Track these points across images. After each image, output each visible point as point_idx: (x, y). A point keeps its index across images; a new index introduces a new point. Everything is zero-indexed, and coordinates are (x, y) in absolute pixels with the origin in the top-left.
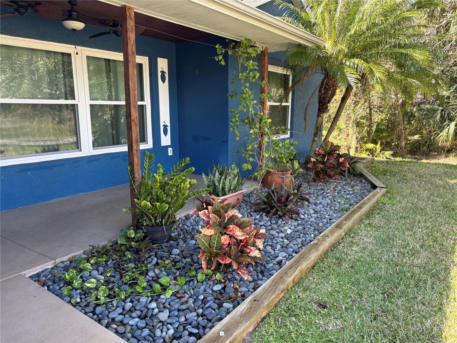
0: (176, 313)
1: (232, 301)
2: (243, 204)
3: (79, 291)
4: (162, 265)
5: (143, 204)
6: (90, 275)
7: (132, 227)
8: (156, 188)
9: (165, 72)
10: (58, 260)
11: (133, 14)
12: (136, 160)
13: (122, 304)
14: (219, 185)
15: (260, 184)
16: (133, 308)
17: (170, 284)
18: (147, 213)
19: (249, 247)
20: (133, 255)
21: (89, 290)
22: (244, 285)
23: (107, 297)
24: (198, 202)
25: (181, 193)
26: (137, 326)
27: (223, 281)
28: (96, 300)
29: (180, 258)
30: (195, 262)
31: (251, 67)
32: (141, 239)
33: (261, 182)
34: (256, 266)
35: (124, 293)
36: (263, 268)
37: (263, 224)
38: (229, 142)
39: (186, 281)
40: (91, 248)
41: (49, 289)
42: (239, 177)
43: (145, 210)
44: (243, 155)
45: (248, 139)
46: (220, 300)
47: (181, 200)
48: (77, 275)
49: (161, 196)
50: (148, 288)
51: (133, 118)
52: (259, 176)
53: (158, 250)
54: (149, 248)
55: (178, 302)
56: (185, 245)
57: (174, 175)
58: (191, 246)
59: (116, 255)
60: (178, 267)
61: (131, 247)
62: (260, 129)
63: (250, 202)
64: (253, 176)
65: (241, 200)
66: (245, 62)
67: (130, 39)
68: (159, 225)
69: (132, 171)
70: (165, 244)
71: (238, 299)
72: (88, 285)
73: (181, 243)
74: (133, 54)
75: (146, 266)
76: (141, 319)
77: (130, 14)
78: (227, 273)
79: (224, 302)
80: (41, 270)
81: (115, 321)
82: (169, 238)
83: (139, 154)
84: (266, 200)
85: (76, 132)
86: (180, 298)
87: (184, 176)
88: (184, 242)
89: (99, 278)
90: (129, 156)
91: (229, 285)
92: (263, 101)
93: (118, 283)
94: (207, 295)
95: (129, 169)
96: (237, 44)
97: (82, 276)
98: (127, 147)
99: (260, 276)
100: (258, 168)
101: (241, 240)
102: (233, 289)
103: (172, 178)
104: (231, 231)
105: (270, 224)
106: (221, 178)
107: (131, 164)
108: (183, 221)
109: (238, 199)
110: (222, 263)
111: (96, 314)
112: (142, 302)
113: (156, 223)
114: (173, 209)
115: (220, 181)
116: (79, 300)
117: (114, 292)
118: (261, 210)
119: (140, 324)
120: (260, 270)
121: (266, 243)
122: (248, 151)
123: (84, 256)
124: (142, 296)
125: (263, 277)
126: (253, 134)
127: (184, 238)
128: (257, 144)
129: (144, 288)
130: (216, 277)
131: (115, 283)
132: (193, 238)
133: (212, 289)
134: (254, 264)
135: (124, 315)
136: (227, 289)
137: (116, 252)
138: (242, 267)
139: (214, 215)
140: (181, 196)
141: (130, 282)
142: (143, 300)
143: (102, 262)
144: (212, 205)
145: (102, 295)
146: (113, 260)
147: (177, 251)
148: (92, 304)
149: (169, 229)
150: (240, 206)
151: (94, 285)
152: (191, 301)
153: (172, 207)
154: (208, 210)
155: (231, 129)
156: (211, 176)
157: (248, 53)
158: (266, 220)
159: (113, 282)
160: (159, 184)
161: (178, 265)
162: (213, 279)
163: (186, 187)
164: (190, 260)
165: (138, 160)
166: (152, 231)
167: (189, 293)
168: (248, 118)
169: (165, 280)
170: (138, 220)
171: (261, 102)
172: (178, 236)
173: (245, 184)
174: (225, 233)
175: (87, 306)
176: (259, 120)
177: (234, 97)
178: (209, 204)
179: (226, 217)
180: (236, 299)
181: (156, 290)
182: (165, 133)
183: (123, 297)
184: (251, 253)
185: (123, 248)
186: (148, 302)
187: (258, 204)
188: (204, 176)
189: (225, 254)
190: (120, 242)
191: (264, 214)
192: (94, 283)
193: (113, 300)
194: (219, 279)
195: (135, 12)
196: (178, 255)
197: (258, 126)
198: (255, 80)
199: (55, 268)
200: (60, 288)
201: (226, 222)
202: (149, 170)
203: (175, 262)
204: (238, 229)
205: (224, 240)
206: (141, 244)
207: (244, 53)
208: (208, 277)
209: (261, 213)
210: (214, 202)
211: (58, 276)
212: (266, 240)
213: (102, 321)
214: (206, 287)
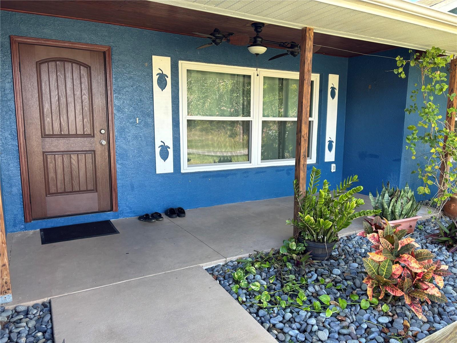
0: (337, 336)
1: (400, 338)
2: (416, 232)
3: (244, 291)
4: (322, 283)
5: (306, 218)
6: (254, 278)
7: (294, 240)
8: (321, 204)
9: (335, 88)
10: (228, 259)
11: (313, 34)
12: (302, 175)
13: (282, 312)
14: (389, 207)
15: (440, 212)
16: (292, 319)
17: (330, 304)
18: (310, 228)
19: (427, 283)
20: (294, 267)
21: (253, 292)
22: (416, 325)
23: (268, 302)
24: (366, 224)
25: (346, 211)
26: (296, 338)
27: (390, 314)
28: (259, 303)
29: (341, 280)
30: (358, 287)
31: (438, 79)
32: (302, 252)
33: (442, 210)
34: (433, 306)
35: (285, 302)
36: (441, 309)
37: (442, 259)
38: (402, 161)
39: (347, 305)
40: (256, 253)
41: (220, 283)
42: (413, 201)
43: (307, 224)
44: (420, 177)
45: (428, 159)
46: (386, 334)
47: (345, 219)
48: (244, 276)
49: (325, 213)
50: (308, 302)
51: (303, 133)
52: (439, 203)
53: (318, 267)
54: (309, 263)
55: (338, 325)
56: (346, 267)
57: (339, 193)
58: (353, 269)
59: (278, 264)
60: (339, 288)
61: (292, 258)
62: (444, 148)
63: (426, 231)
64: (431, 202)
65: (414, 228)
66: (430, 74)
67: (307, 58)
68: (320, 242)
69: (297, 185)
70: (326, 262)
71: (408, 339)
72: (253, 287)
73: (342, 263)
74: (309, 73)
75: (306, 280)
76: (300, 332)
77: (309, 35)
78: (396, 306)
79: (391, 338)
80: (214, 265)
81: (276, 327)
82: (329, 256)
83: (306, 169)
84: (448, 232)
85: (248, 145)
86: (341, 321)
87: (350, 194)
88: (345, 263)
89: (262, 282)
90: (296, 170)
91: (398, 320)
92: (450, 116)
93: (279, 292)
94: (371, 325)
95: (295, 183)
96: (422, 54)
97: (247, 278)
98: (295, 161)
99: (438, 318)
100: (437, 194)
101: (416, 273)
102: (402, 325)
103: (337, 195)
104: (405, 261)
105: (452, 260)
106: (391, 200)
107: (297, 178)
108: (344, 241)
109: (411, 226)
110: (392, 294)
111: (259, 316)
112: (302, 316)
113: (317, 239)
114: (336, 227)
115: (390, 204)
116: (244, 299)
117: (275, 299)
118: (440, 243)
119: (300, 337)
120: (437, 312)
121: (446, 282)
122: (426, 172)
123: (250, 260)
124: (302, 309)
125: (440, 320)
126: (434, 153)
127: (346, 259)
128: (438, 165)
129: (304, 302)
130: (383, 308)
131: (276, 291)
132: (356, 261)
133: (377, 320)
134: (430, 303)
135: (284, 324)
136: (395, 324)
137: (278, 261)
138: (417, 304)
139: (385, 240)
140: (346, 215)
141: (290, 293)
142: (303, 313)
143: (265, 268)
144: (383, 229)
145: (264, 300)
146: (275, 268)
147: (338, 271)
148: (256, 306)
149: (330, 247)
150: (413, 234)
151: (258, 289)
152: (353, 327)
153: (336, 225)
154: (378, 233)
155: (407, 147)
156: (379, 197)
157: (435, 63)
158: (446, 255)
159: (275, 290)
160: (324, 200)
161: (340, 286)
162: (378, 309)
163: (352, 206)
164: (352, 283)
165: (304, 174)
166: (313, 246)
167: (350, 317)
168: (429, 135)
169: (325, 298)
170: (300, 233)
171: (448, 117)
172: (339, 256)
173: (420, 210)
174: (397, 262)
175: (251, 306)
176: (444, 138)
177: (413, 112)
178: (378, 227)
179: (400, 245)
180: (406, 338)
181: (315, 306)
182: (330, 149)
183: (283, 306)
184: (428, 290)
185: (284, 258)
186: (307, 317)
187: (437, 235)
188: (371, 196)
189: (396, 285)
190: (282, 252)
191: (444, 248)
192: (258, 286)
193: (274, 307)
194: (386, 311)
195: (314, 33)
196: (339, 275)
197: (441, 144)
198: (441, 92)
199: (226, 265)
200: (230, 284)
201: (398, 249)
202: (314, 185)
203: (336, 283)
204: (414, 260)
205: (395, 269)
206: (302, 257)
207: (430, 63)
208: (373, 307)
209: (440, 246)
210: (385, 226)
211: (228, 273)
212: (447, 278)
213: (264, 324)
214: (371, 317)
